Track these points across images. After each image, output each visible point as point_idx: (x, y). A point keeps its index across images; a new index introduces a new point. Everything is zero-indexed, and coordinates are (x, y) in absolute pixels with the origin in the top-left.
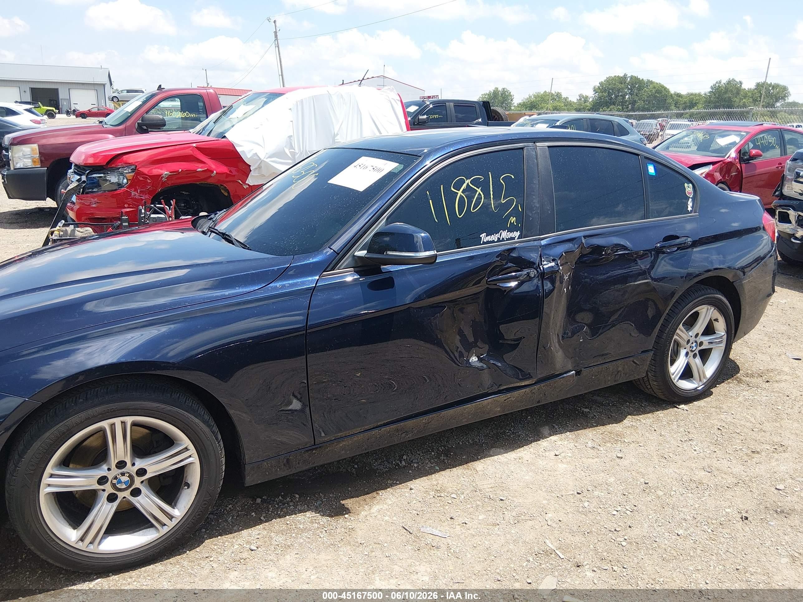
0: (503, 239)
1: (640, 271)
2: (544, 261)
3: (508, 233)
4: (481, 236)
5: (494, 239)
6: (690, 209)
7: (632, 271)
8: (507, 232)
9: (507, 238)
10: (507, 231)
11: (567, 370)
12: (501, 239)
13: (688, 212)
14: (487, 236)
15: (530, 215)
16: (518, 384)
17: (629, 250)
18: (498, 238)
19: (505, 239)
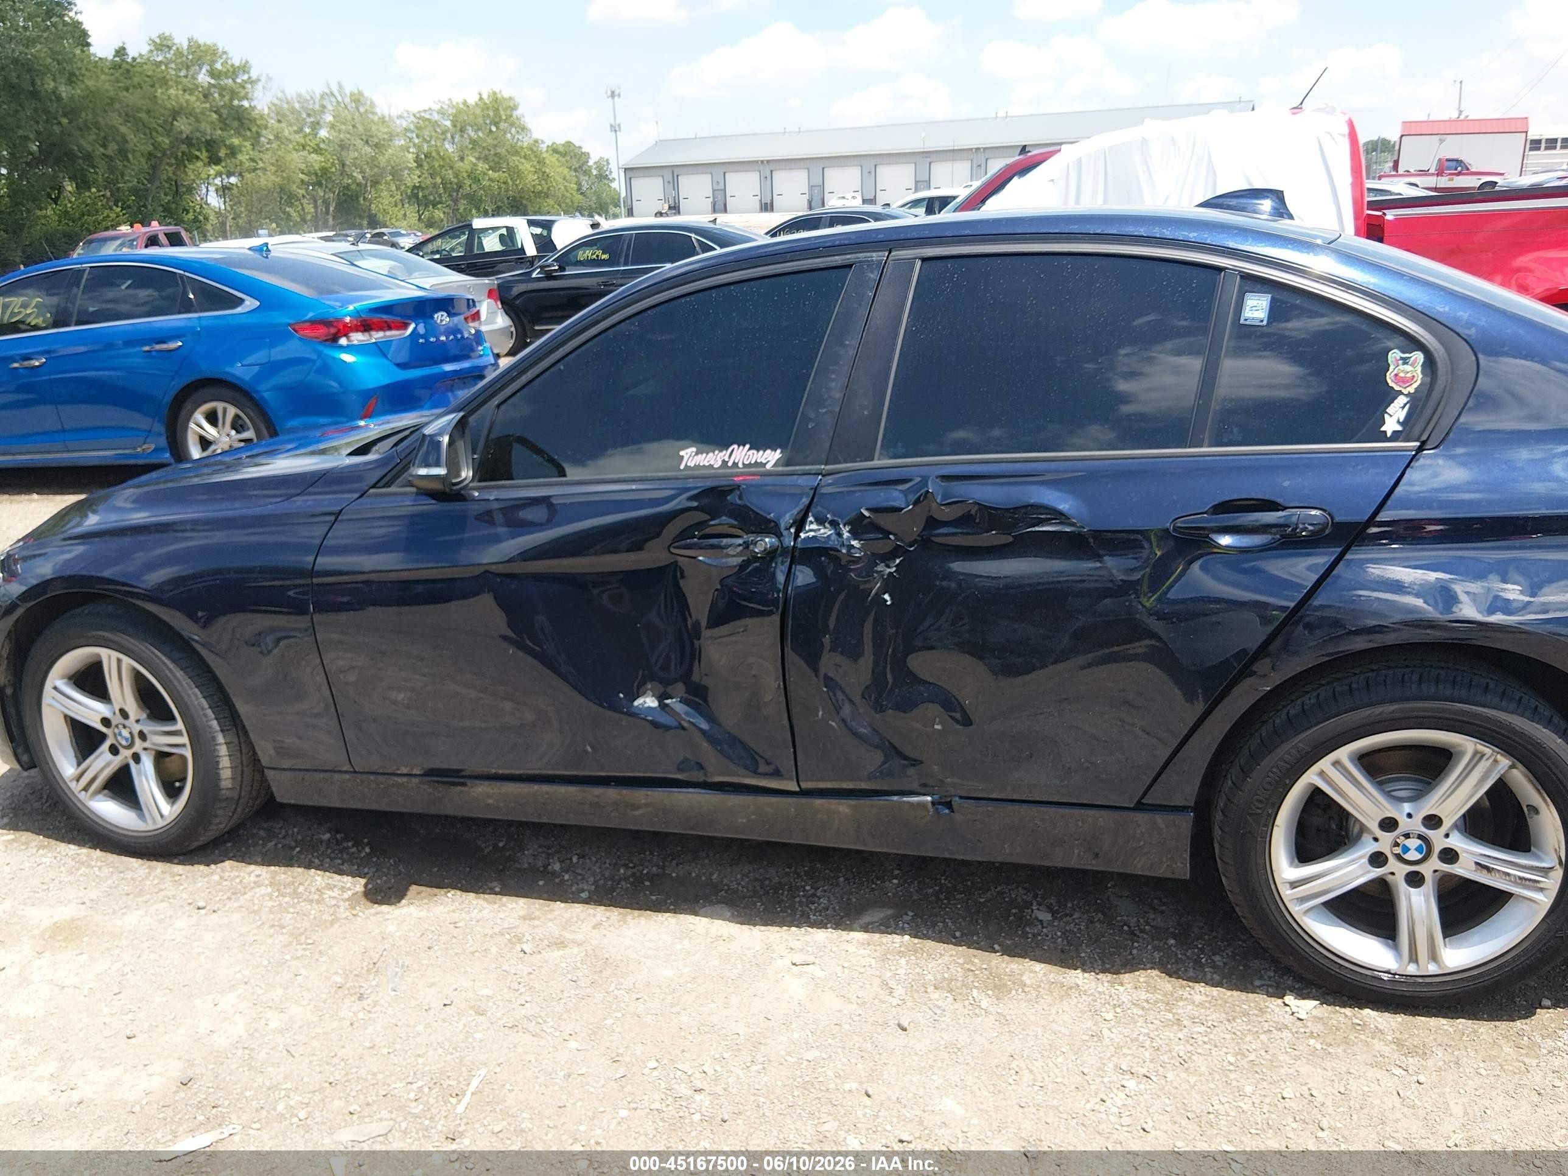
0: (735, 464)
1: (1110, 585)
2: (811, 522)
3: (751, 452)
4: (682, 453)
5: (712, 462)
6: (1391, 425)
7: (1084, 581)
8: (750, 449)
9: (746, 462)
10: (748, 446)
11: (907, 788)
12: (730, 464)
13: (1383, 437)
14: (697, 454)
15: (813, 416)
16: (748, 781)
17: (1073, 525)
18: (724, 461)
19: (740, 465)
